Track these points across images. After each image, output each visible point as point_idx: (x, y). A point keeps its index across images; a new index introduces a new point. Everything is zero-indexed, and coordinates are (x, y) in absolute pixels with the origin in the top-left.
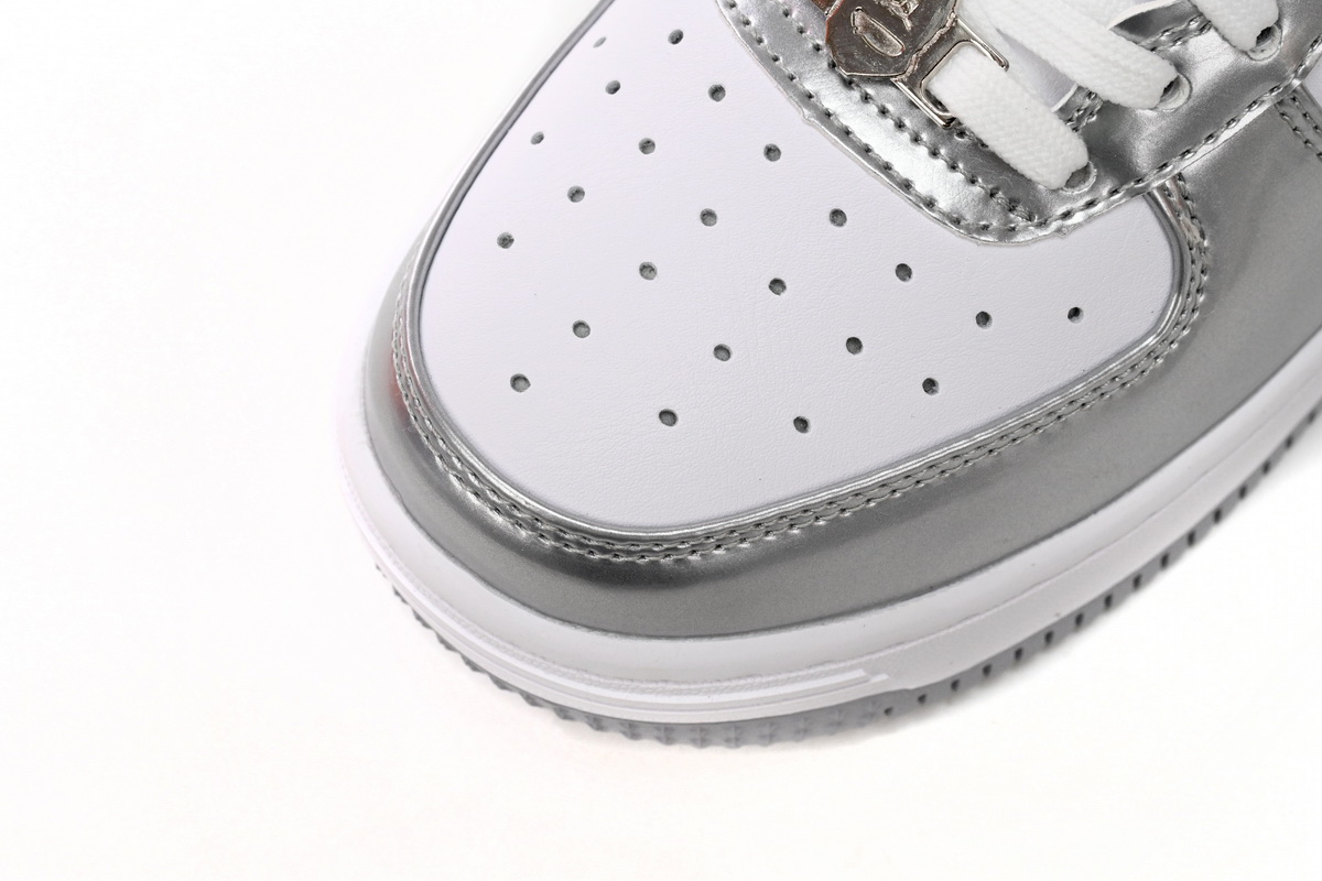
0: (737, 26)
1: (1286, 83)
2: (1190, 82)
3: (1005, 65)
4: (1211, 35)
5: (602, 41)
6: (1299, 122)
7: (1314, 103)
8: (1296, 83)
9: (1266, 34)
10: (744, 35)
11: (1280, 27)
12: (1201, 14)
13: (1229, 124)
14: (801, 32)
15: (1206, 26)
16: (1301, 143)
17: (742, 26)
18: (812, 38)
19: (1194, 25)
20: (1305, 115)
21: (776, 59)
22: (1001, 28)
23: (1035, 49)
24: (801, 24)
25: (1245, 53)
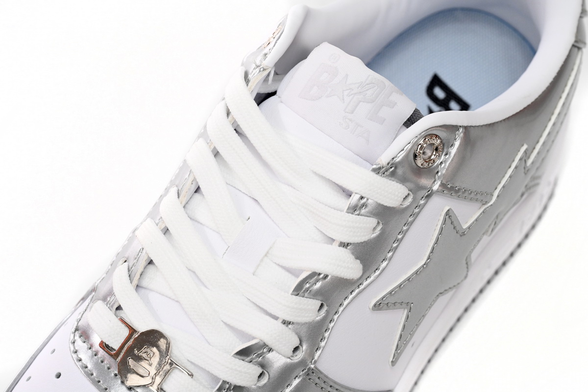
0: (82, 369)
1: (308, 367)
2: (268, 373)
3: (191, 375)
4: (274, 353)
5: (30, 378)
6: (317, 381)
7: (321, 373)
8: (312, 366)
9: (296, 349)
10: (85, 372)
11: (302, 346)
12: (267, 346)
13: (287, 386)
14: (109, 369)
15: (270, 350)
16: (320, 389)
17: (84, 369)
18: (113, 371)
19: (265, 350)
20: (319, 378)
21: (99, 382)
22: (189, 360)
23: (203, 367)
24: (108, 366)
25: (289, 358)
